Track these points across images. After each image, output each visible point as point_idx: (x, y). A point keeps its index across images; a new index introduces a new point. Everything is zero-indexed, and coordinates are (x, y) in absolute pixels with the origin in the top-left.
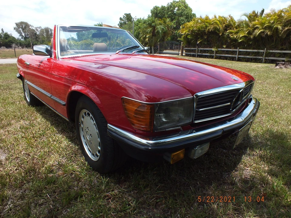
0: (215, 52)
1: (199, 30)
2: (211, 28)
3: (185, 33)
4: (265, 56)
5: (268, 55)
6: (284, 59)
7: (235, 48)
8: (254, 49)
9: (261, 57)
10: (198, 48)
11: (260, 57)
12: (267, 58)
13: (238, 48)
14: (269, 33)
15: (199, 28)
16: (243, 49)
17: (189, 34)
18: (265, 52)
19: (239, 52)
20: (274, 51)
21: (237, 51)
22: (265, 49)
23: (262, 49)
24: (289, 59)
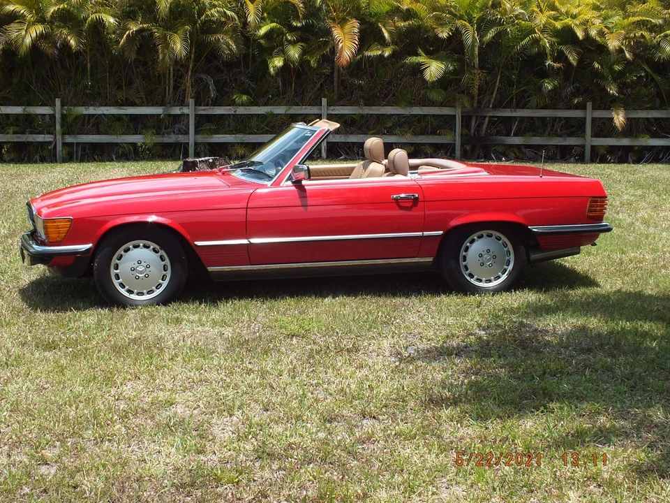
4: (64, 133)
5: (75, 125)
6: (137, 140)
9: (48, 138)
11: (40, 138)
12: (69, 139)
14: (72, 42)
18: (58, 116)
20: (92, 111)
22: (58, 102)
23: (43, 105)
24: (158, 139)
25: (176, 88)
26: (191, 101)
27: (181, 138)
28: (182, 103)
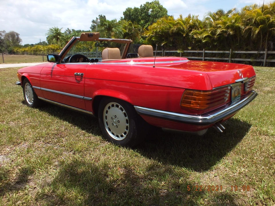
0: (181, 54)
1: (163, 32)
2: (175, 28)
3: (149, 35)
4: (231, 58)
5: (234, 56)
6: (249, 61)
7: (200, 50)
8: (219, 50)
10: (164, 50)
11: (226, 59)
12: (233, 59)
13: (204, 49)
14: (231, 33)
15: (162, 30)
16: (209, 50)
17: (153, 36)
18: (230, 53)
19: (205, 53)
20: (239, 52)
21: (203, 53)
22: (231, 50)
23: (228, 50)
24: (255, 60)
25: (263, 46)
26: (266, 50)
27: (262, 60)
28: (264, 50)
